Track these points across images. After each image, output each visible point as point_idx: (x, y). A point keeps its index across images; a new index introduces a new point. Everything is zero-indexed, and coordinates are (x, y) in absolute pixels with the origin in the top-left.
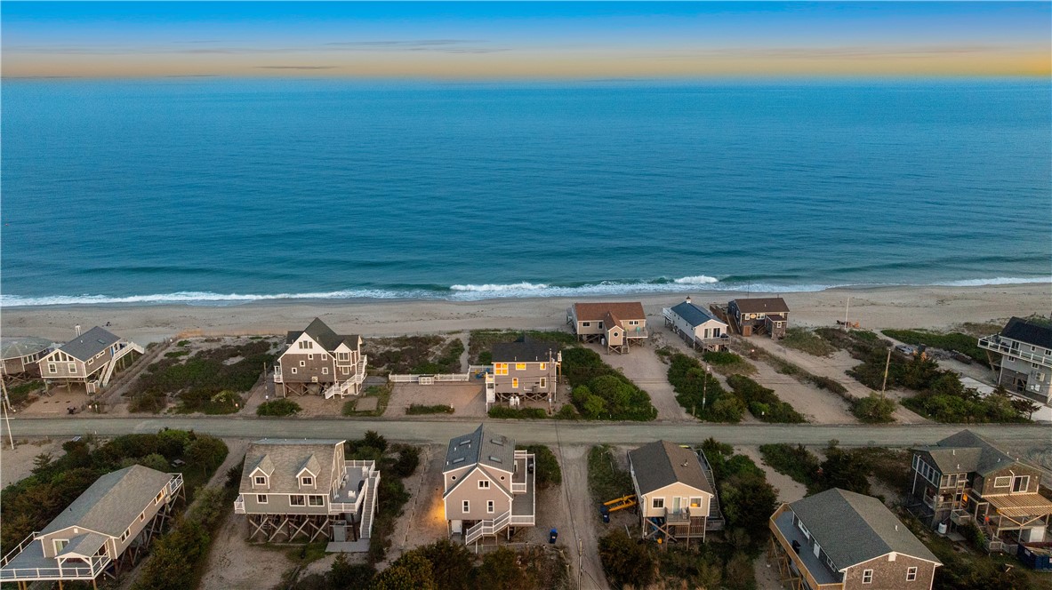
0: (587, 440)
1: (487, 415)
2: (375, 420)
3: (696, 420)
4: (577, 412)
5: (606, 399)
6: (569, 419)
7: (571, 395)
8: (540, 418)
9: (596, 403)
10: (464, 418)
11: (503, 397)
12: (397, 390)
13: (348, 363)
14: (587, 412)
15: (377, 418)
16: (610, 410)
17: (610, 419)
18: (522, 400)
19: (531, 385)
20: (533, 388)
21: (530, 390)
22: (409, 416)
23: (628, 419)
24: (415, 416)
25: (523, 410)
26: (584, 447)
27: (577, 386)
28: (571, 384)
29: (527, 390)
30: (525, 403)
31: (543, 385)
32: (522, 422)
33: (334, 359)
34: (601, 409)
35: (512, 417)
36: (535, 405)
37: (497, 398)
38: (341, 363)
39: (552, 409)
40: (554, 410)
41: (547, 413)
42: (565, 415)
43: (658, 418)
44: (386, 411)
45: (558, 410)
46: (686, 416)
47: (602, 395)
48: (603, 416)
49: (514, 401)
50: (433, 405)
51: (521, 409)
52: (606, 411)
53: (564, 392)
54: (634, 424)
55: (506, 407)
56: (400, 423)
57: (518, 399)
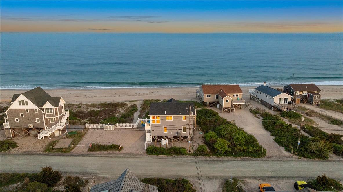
0: (219, 174)
1: (145, 152)
2: (65, 156)
3: (295, 156)
4: (208, 150)
5: (229, 141)
6: (203, 156)
7: (204, 138)
8: (183, 154)
9: (222, 144)
10: (128, 154)
11: (157, 139)
12: (89, 134)
13: (53, 115)
14: (216, 151)
15: (67, 154)
16: (233, 149)
17: (233, 156)
18: (170, 141)
19: (176, 131)
20: (178, 133)
21: (175, 135)
22: (89, 152)
23: (246, 156)
24: (94, 153)
25: (170, 149)
26: (218, 181)
27: (207, 132)
28: (203, 130)
29: (173, 134)
30: (172, 144)
31: (184, 131)
32: (170, 158)
33: (43, 113)
34: (227, 148)
35: (163, 153)
36: (179, 145)
37: (153, 140)
38: (48, 115)
39: (191, 148)
40: (192, 149)
41: (188, 151)
42: (200, 152)
43: (267, 155)
44: (75, 149)
45: (195, 148)
46: (287, 154)
47: (226, 138)
48: (227, 154)
49: (165, 142)
50: (109, 144)
51: (169, 147)
52: (230, 150)
53: (198, 135)
54: (251, 160)
55: (159, 146)
56: (81, 158)
57: (167, 141)
